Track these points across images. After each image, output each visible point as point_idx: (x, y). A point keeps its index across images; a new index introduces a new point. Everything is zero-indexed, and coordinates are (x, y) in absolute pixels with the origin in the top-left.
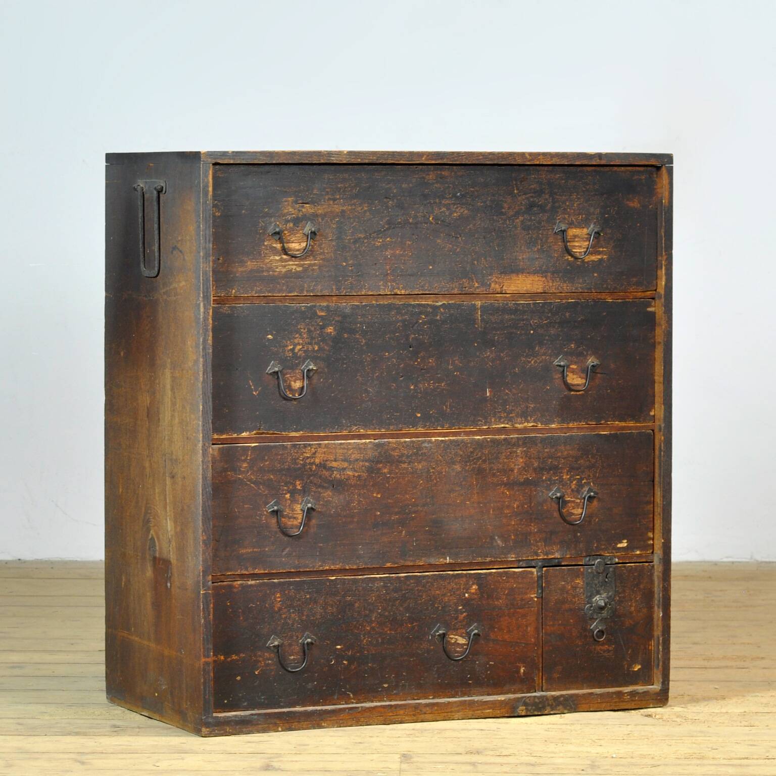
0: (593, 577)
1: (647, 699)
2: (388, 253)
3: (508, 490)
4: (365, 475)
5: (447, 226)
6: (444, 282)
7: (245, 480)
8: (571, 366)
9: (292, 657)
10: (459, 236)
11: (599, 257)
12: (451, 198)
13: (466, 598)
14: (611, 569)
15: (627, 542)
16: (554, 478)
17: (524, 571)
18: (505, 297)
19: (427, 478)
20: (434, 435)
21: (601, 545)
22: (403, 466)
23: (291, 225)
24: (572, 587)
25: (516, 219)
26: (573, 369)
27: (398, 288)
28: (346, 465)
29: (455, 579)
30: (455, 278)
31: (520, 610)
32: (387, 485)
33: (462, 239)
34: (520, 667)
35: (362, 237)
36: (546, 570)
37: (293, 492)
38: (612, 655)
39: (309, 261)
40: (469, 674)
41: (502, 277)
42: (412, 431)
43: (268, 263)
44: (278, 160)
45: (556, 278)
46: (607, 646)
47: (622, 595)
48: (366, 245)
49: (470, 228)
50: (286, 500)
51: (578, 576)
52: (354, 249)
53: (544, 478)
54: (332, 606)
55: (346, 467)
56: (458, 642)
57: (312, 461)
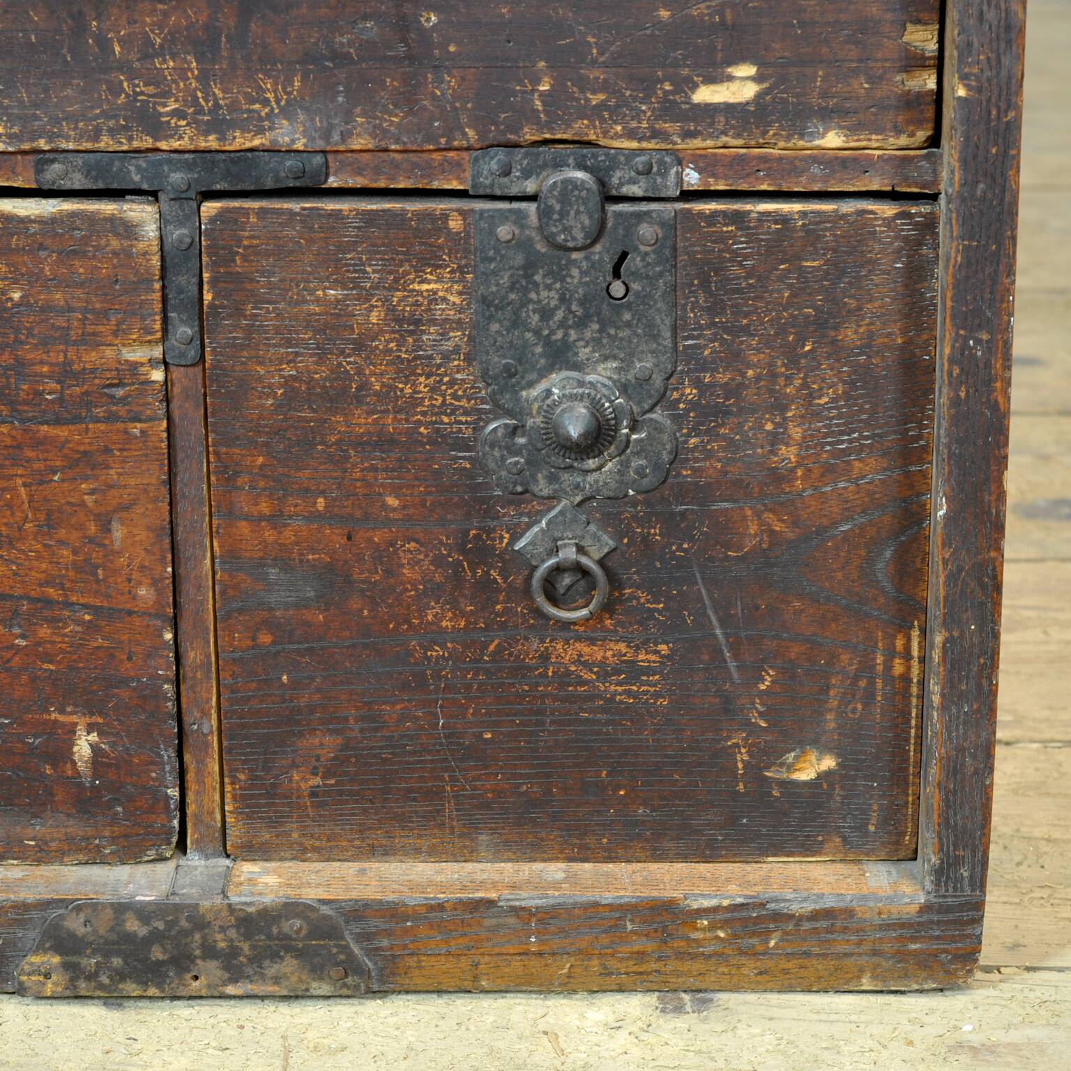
0: (529, 267)
1: (840, 948)
14: (647, 231)
15: (756, 79)
17: (73, 214)
21: (584, 85)
24: (393, 315)
31: (62, 432)
34: (71, 730)
36: (221, 215)
38: (657, 695)
46: (622, 647)
47: (723, 377)
51: (428, 261)
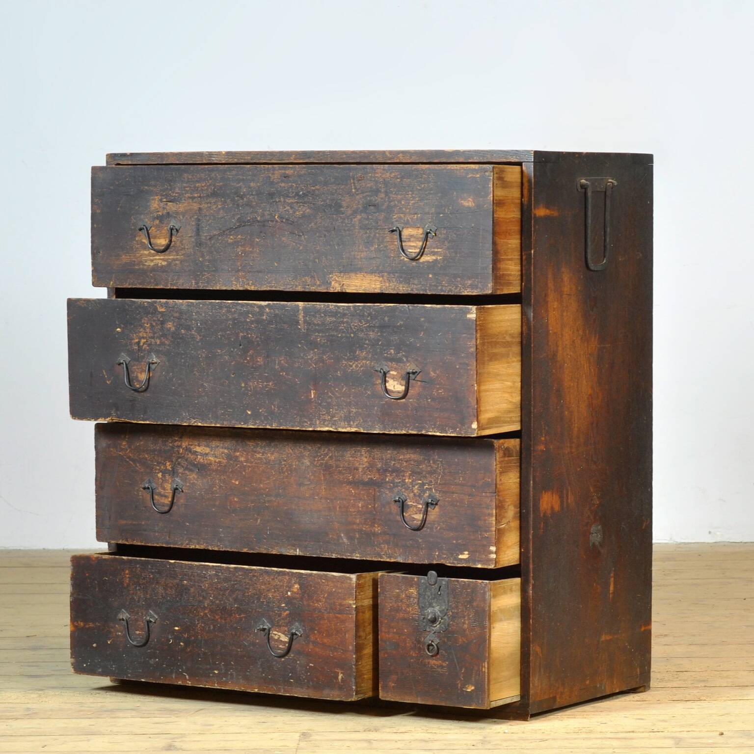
2: (239, 250)
3: (353, 489)
4: (224, 461)
5: (291, 224)
6: (289, 279)
7: (125, 457)
10: (301, 234)
11: (434, 258)
12: (294, 197)
13: (288, 596)
14: (443, 582)
15: (468, 554)
16: (396, 481)
19: (279, 469)
21: (443, 554)
22: (258, 456)
23: (157, 222)
24: (406, 595)
25: (354, 218)
27: (248, 284)
28: (208, 450)
30: (298, 276)
32: (244, 473)
33: (304, 237)
35: (217, 234)
37: (164, 473)
38: (446, 672)
39: (172, 255)
41: (342, 275)
43: (139, 257)
44: (167, 161)
45: (392, 278)
47: (455, 611)
48: (220, 241)
49: (312, 227)
50: (158, 479)
52: (210, 245)
53: (387, 479)
55: (209, 453)
57: (180, 444)
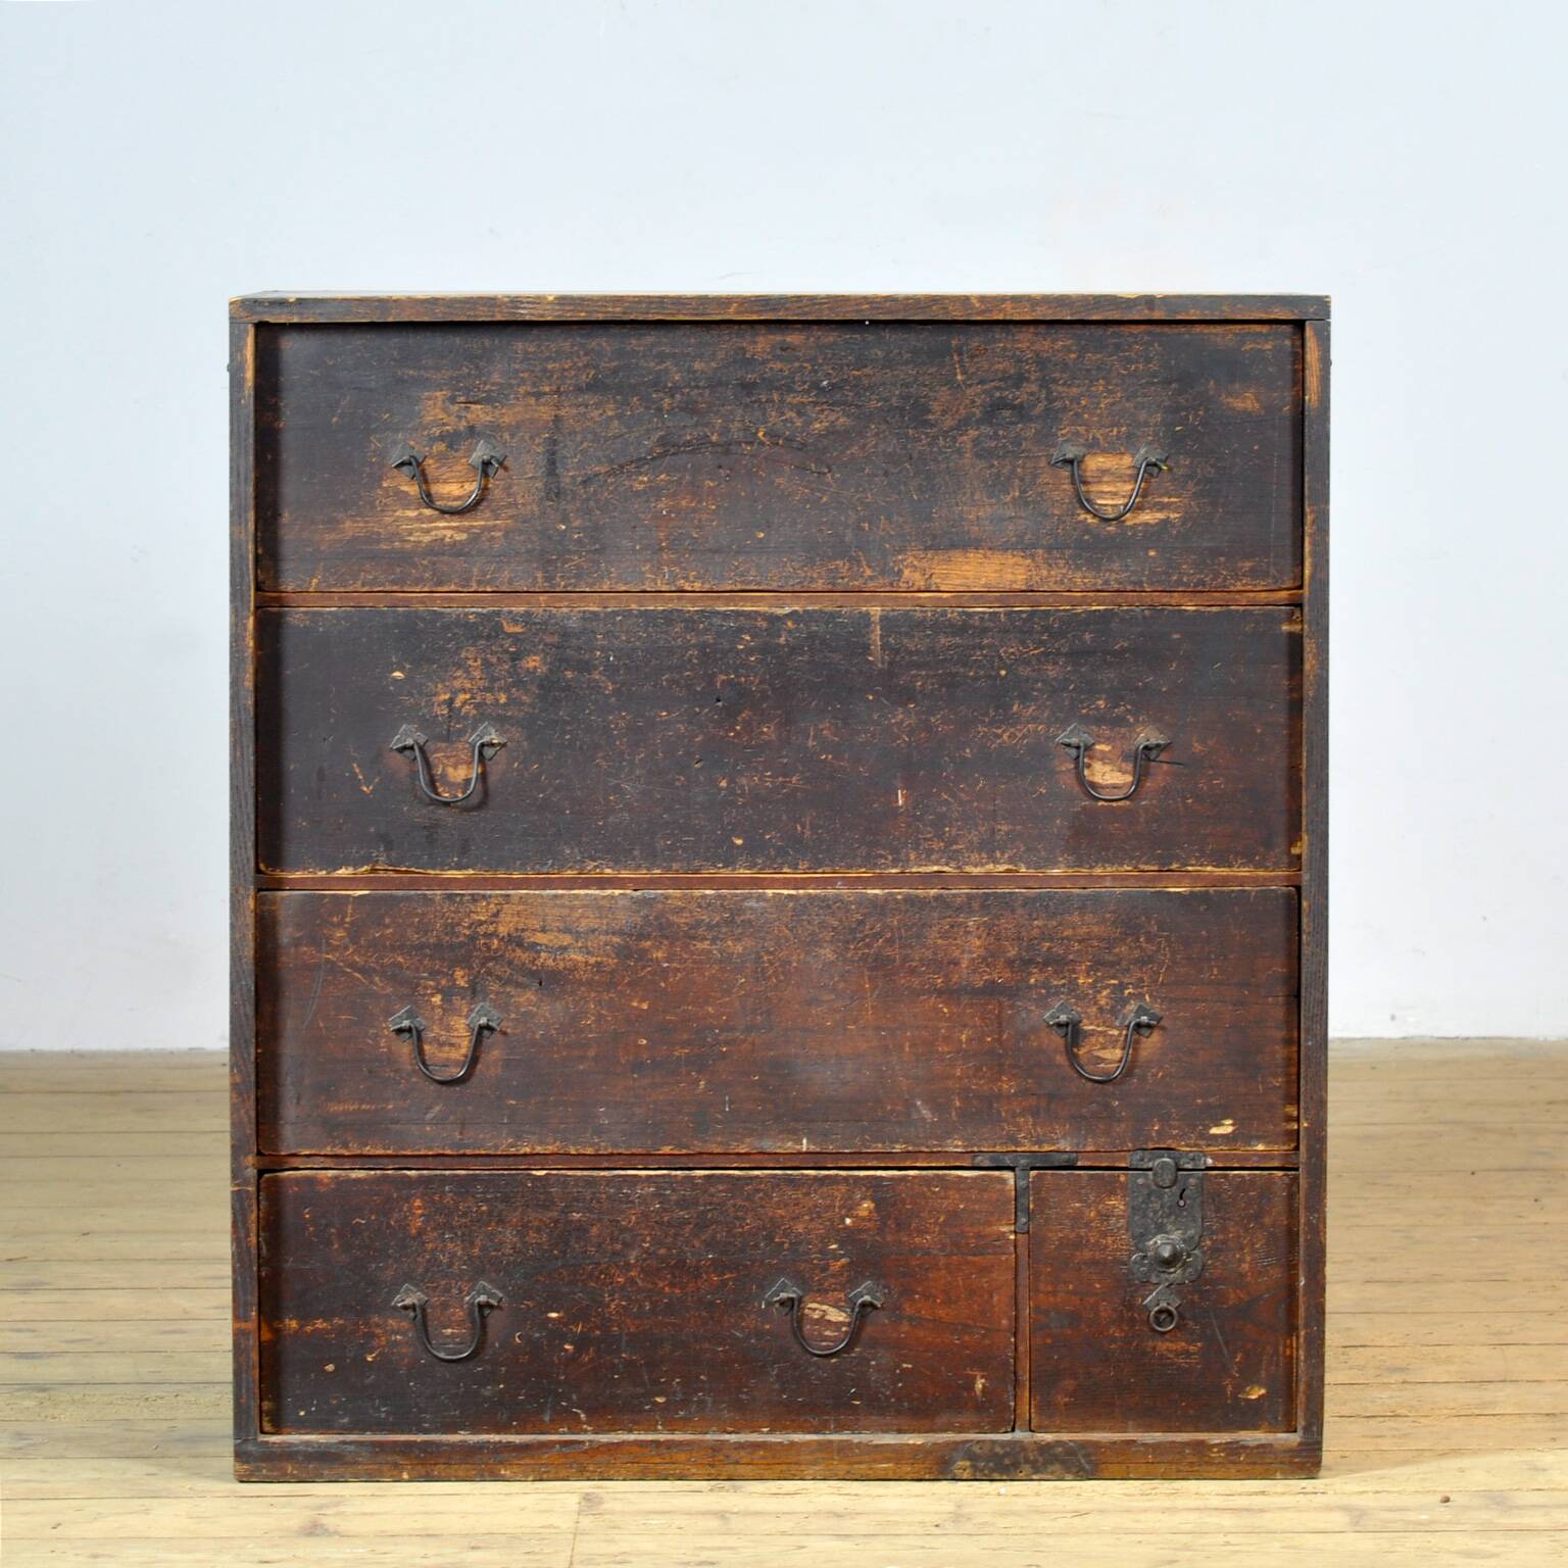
0: (1149, 1195)
1: (1265, 1459)
2: (663, 506)
3: (947, 1005)
4: (613, 962)
5: (798, 449)
6: (792, 567)
7: (341, 964)
8: (1098, 747)
9: (449, 1331)
10: (826, 471)
11: (1161, 516)
12: (808, 392)
13: (847, 1228)
14: (1192, 1181)
16: (1055, 983)
17: (985, 1176)
18: (940, 598)
19: (756, 972)
20: (772, 884)
21: (1171, 1127)
22: (699, 945)
23: (442, 447)
24: (1099, 1213)
25: (961, 435)
26: (1102, 752)
27: (686, 578)
28: (567, 940)
29: (822, 1185)
30: (818, 559)
31: (976, 1259)
32: (663, 985)
33: (832, 476)
34: (975, 1378)
35: (603, 471)
36: (1037, 1176)
37: (448, 993)
38: (1197, 1364)
39: (483, 519)
40: (853, 1387)
41: (929, 556)
42: (725, 873)
43: (390, 524)
45: (1057, 558)
46: (1183, 1344)
47: (1221, 1237)
48: (611, 488)
49: (852, 454)
50: (433, 1007)
51: (1112, 1193)
52: (584, 497)
53: (1032, 981)
54: (538, 1230)
55: (569, 945)
56: (827, 1317)
57: (491, 928)
